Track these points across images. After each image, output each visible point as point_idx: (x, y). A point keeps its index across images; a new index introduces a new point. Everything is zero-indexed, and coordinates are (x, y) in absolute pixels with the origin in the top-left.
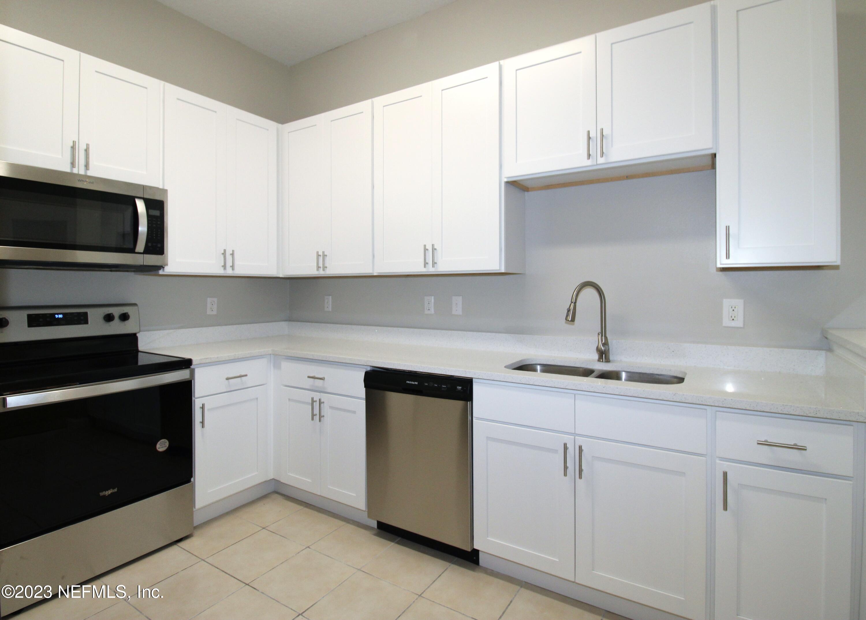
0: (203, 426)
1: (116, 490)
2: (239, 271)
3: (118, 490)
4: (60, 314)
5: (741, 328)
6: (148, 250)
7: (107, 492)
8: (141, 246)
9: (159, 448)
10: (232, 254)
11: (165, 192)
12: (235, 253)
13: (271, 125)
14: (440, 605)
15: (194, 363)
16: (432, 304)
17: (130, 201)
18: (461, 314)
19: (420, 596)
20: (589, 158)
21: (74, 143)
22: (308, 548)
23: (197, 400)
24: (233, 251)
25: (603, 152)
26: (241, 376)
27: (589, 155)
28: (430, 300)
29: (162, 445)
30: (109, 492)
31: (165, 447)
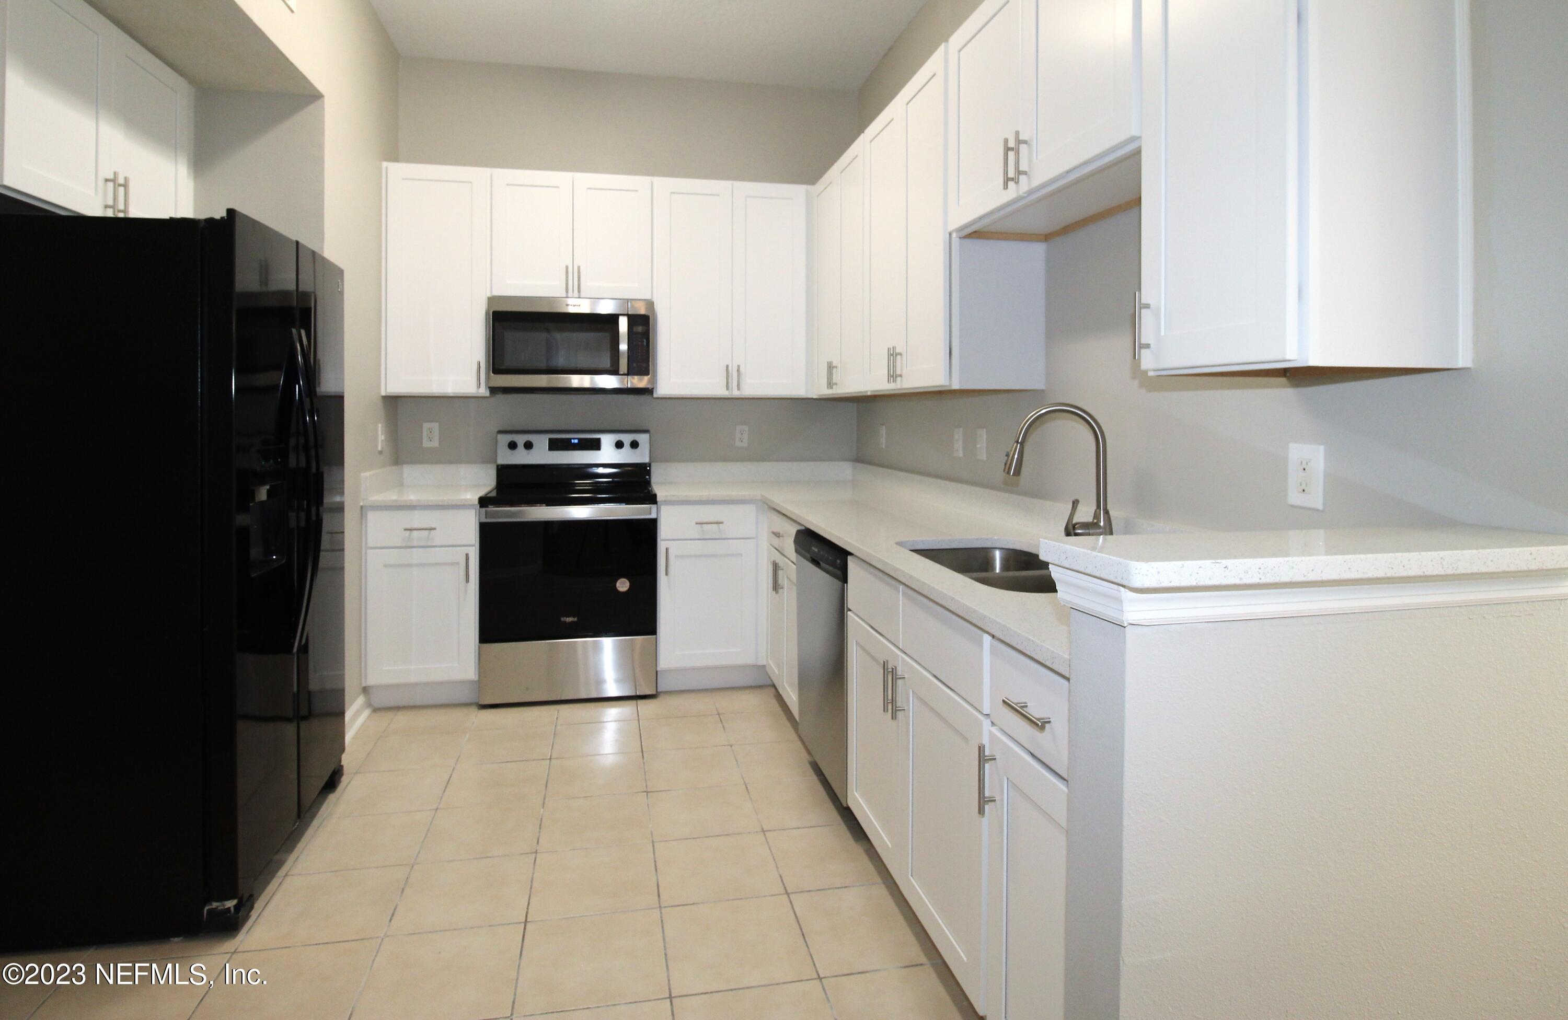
0: (667, 574)
1: (576, 619)
2: (749, 391)
3: (578, 619)
4: (576, 439)
5: (1319, 510)
6: (632, 371)
7: (568, 619)
8: (623, 365)
9: (619, 587)
10: (738, 370)
11: (650, 304)
12: (742, 369)
13: (798, 191)
14: (770, 848)
15: (658, 499)
16: (961, 442)
17: (611, 320)
18: (985, 459)
19: (763, 831)
20: (1006, 187)
21: (567, 267)
22: (729, 747)
23: (662, 542)
24: (739, 367)
25: (1019, 173)
26: (718, 523)
27: (1007, 180)
28: (959, 435)
29: (623, 585)
30: (569, 620)
31: (626, 587)
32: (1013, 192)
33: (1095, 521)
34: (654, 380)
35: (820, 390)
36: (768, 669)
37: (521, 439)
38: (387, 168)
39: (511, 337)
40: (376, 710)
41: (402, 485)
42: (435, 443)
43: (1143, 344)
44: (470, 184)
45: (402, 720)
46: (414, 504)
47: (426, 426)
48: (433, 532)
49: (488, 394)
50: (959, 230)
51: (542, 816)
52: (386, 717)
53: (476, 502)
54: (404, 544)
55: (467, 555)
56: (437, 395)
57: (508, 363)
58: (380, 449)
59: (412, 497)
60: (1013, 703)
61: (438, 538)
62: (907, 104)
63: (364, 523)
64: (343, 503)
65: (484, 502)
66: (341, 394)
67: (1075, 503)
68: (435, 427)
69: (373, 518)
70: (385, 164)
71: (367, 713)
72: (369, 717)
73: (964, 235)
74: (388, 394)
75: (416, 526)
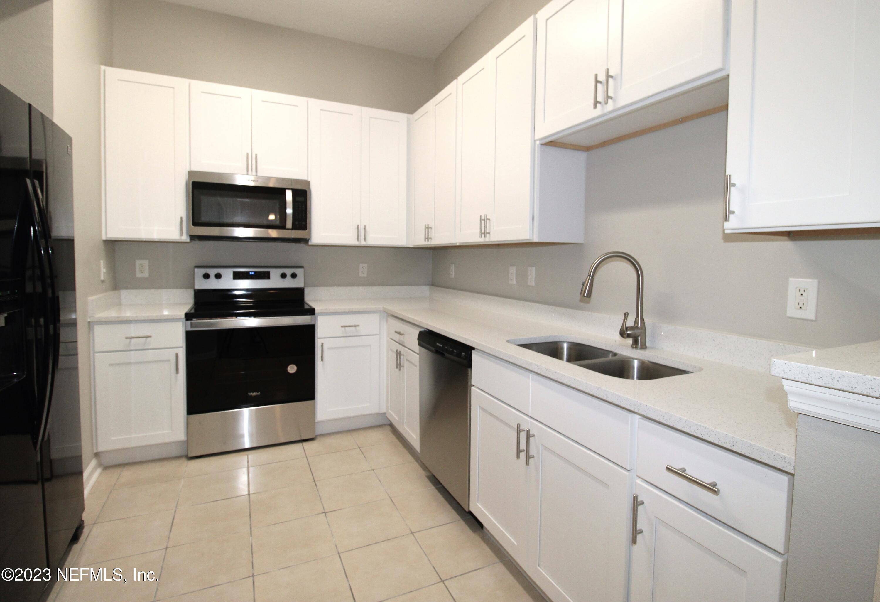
0: (322, 360)
1: (259, 393)
2: (371, 242)
3: (261, 393)
4: (252, 271)
5: (812, 321)
6: (295, 227)
8: (289, 224)
9: (290, 370)
10: (365, 229)
11: (307, 183)
12: (367, 228)
13: (402, 117)
14: (420, 546)
15: (316, 312)
16: (514, 274)
17: (281, 192)
18: (534, 285)
19: (412, 533)
20: (595, 107)
21: (248, 154)
22: (372, 471)
23: (319, 340)
24: (365, 226)
25: (608, 97)
26: (355, 326)
27: (596, 102)
28: (513, 270)
29: (292, 369)
30: (254, 394)
31: (294, 370)
32: (599, 111)
33: (636, 325)
34: (310, 234)
35: (420, 242)
36: (388, 416)
37: (212, 272)
38: (105, 71)
39: (206, 200)
40: (106, 468)
41: (120, 304)
42: (146, 274)
43: (731, 211)
44: (173, 89)
45: (127, 474)
46: (131, 319)
47: (138, 262)
48: (149, 339)
49: (188, 240)
50: (541, 139)
51: (252, 543)
52: (114, 474)
53: (183, 316)
54: (126, 349)
55: (177, 355)
56: (145, 240)
57: (204, 219)
58: (102, 278)
59: (128, 314)
60: (676, 469)
61: (152, 343)
62: (497, 58)
63: (91, 335)
64: (75, 320)
65: (188, 316)
66: (72, 238)
67: (626, 315)
68: (146, 263)
69: (98, 330)
70: (103, 67)
71: (99, 471)
72: (101, 474)
73: (543, 143)
74: (108, 239)
75: (133, 335)
